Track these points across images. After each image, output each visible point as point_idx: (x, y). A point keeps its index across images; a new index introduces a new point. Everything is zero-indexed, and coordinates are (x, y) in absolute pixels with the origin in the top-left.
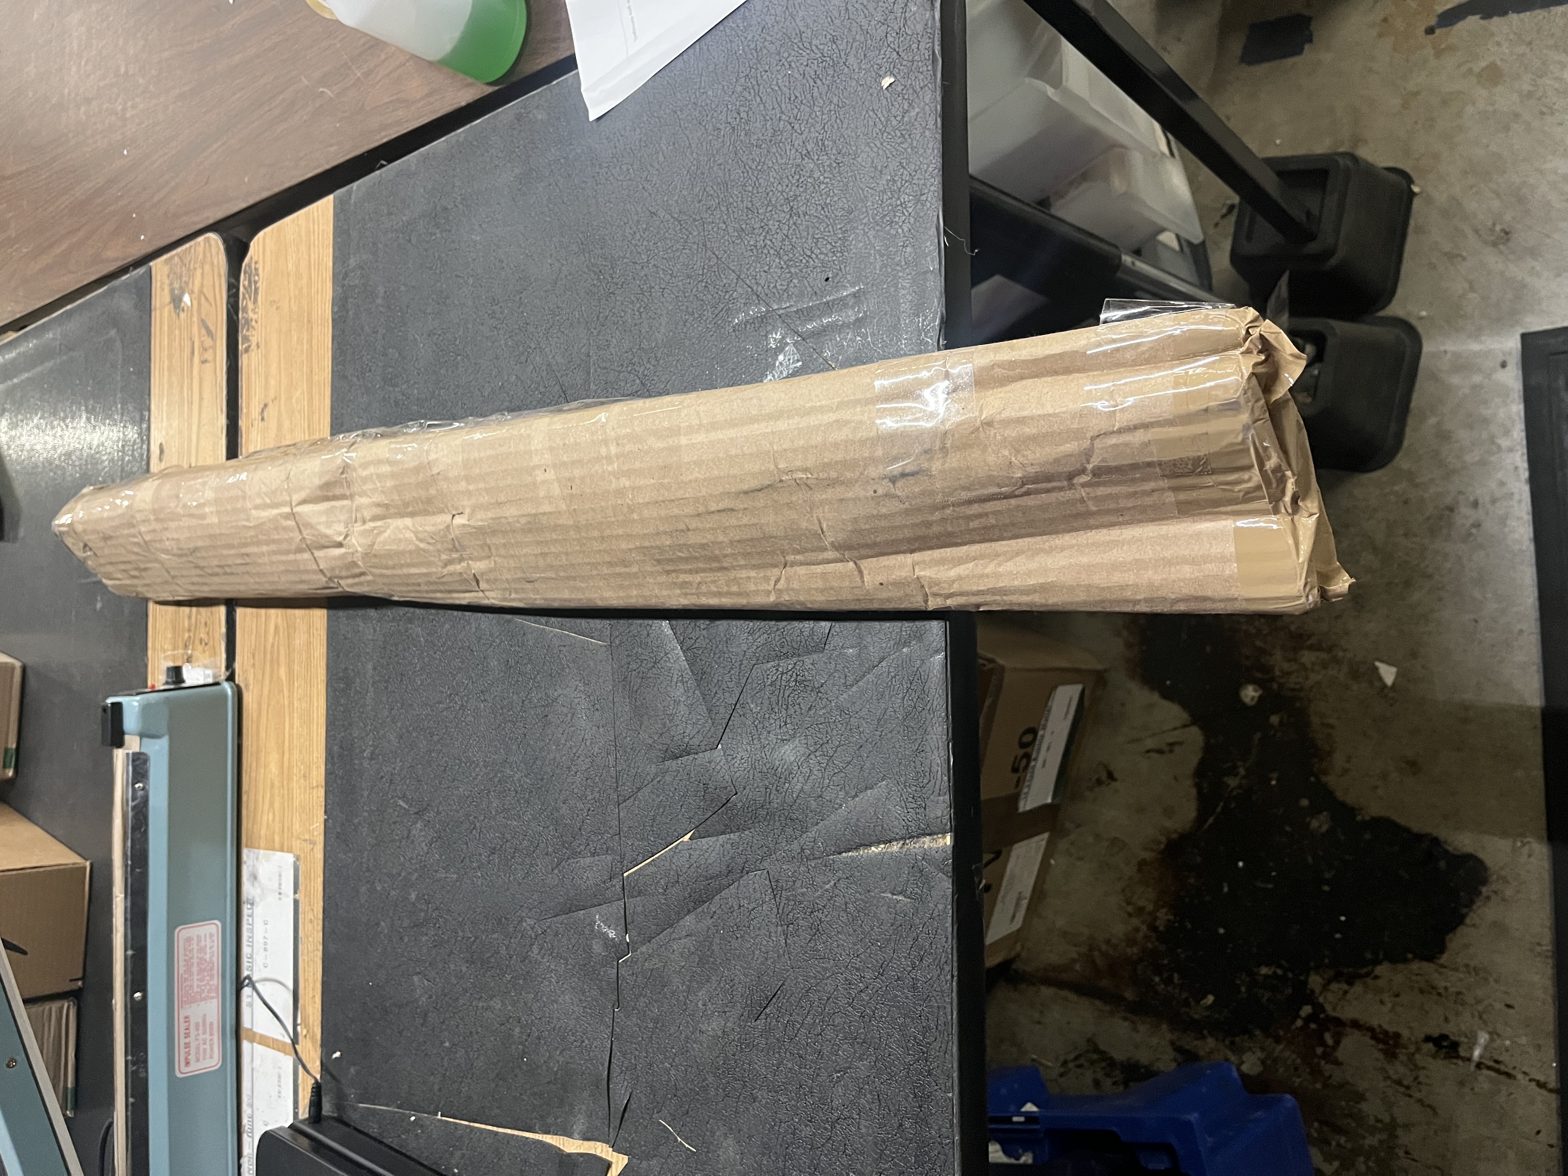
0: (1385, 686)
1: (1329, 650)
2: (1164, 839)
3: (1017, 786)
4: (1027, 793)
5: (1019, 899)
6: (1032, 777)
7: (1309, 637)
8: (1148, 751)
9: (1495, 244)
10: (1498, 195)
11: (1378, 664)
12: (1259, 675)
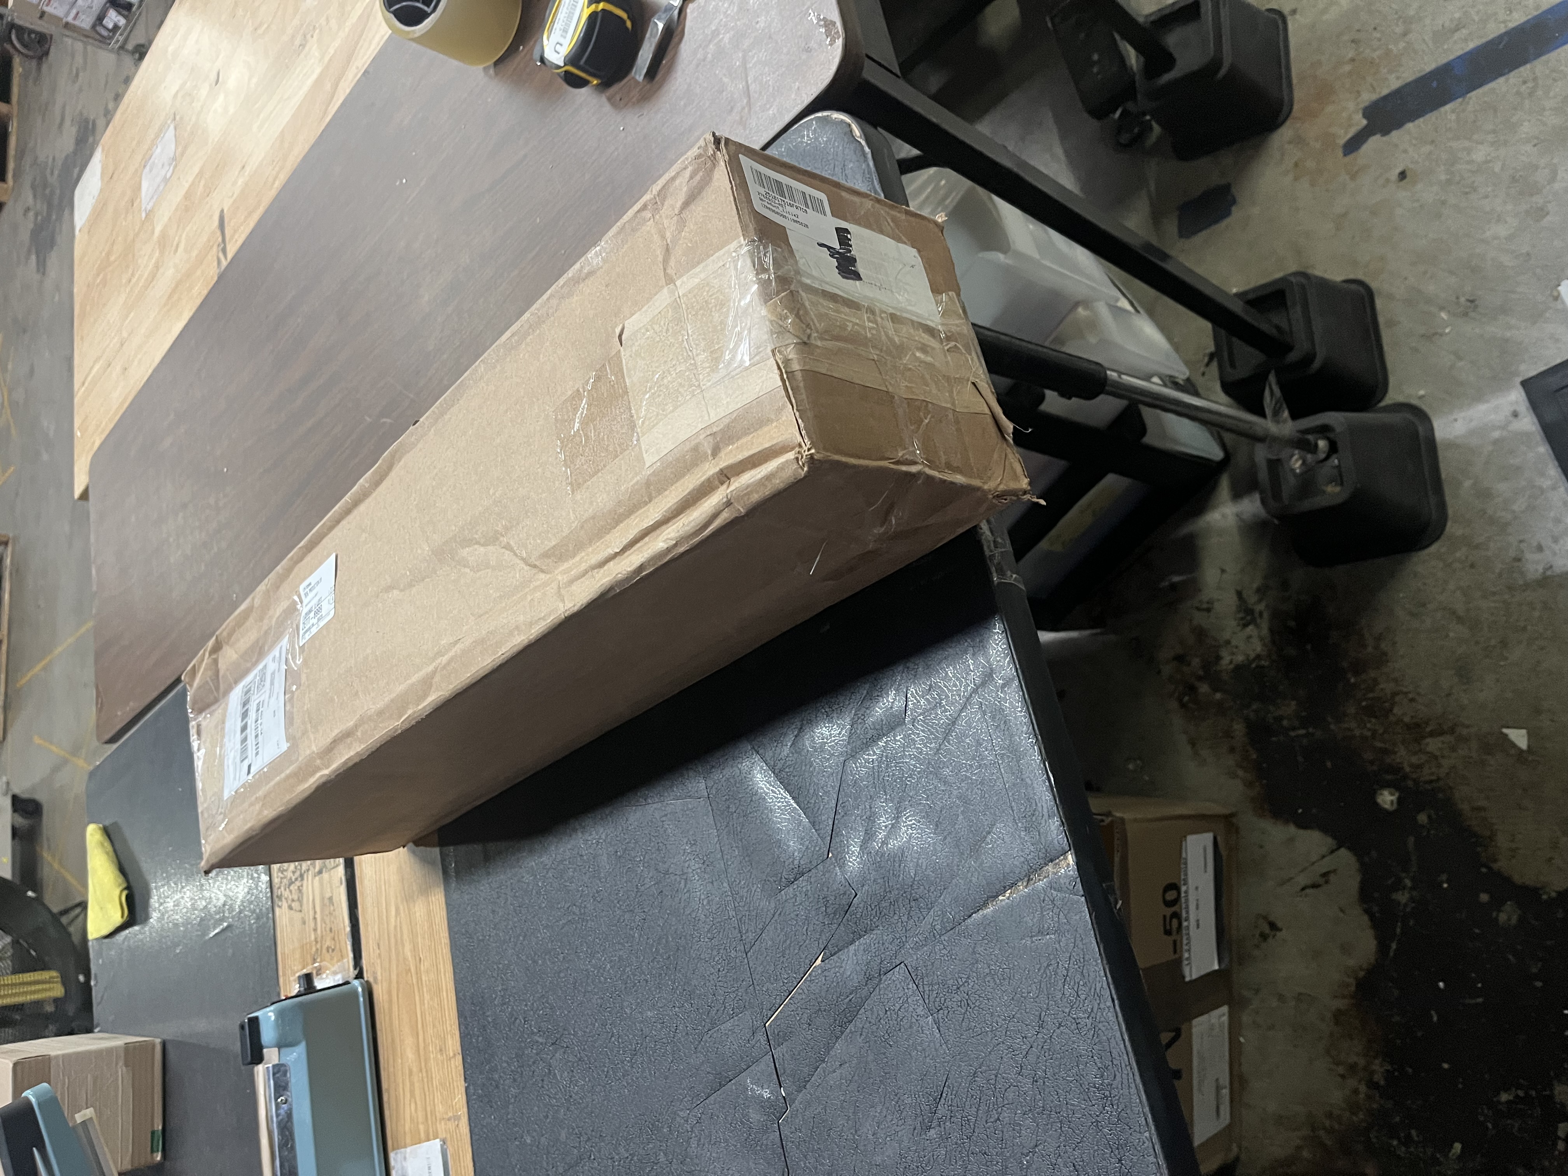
0: (1521, 751)
1: (1452, 731)
2: (1352, 981)
3: (1175, 952)
4: (1188, 959)
5: (1218, 1089)
6: (1188, 939)
7: (1427, 723)
8: (1303, 889)
9: (1466, 314)
10: (1451, 273)
11: (1505, 731)
12: (1389, 777)
